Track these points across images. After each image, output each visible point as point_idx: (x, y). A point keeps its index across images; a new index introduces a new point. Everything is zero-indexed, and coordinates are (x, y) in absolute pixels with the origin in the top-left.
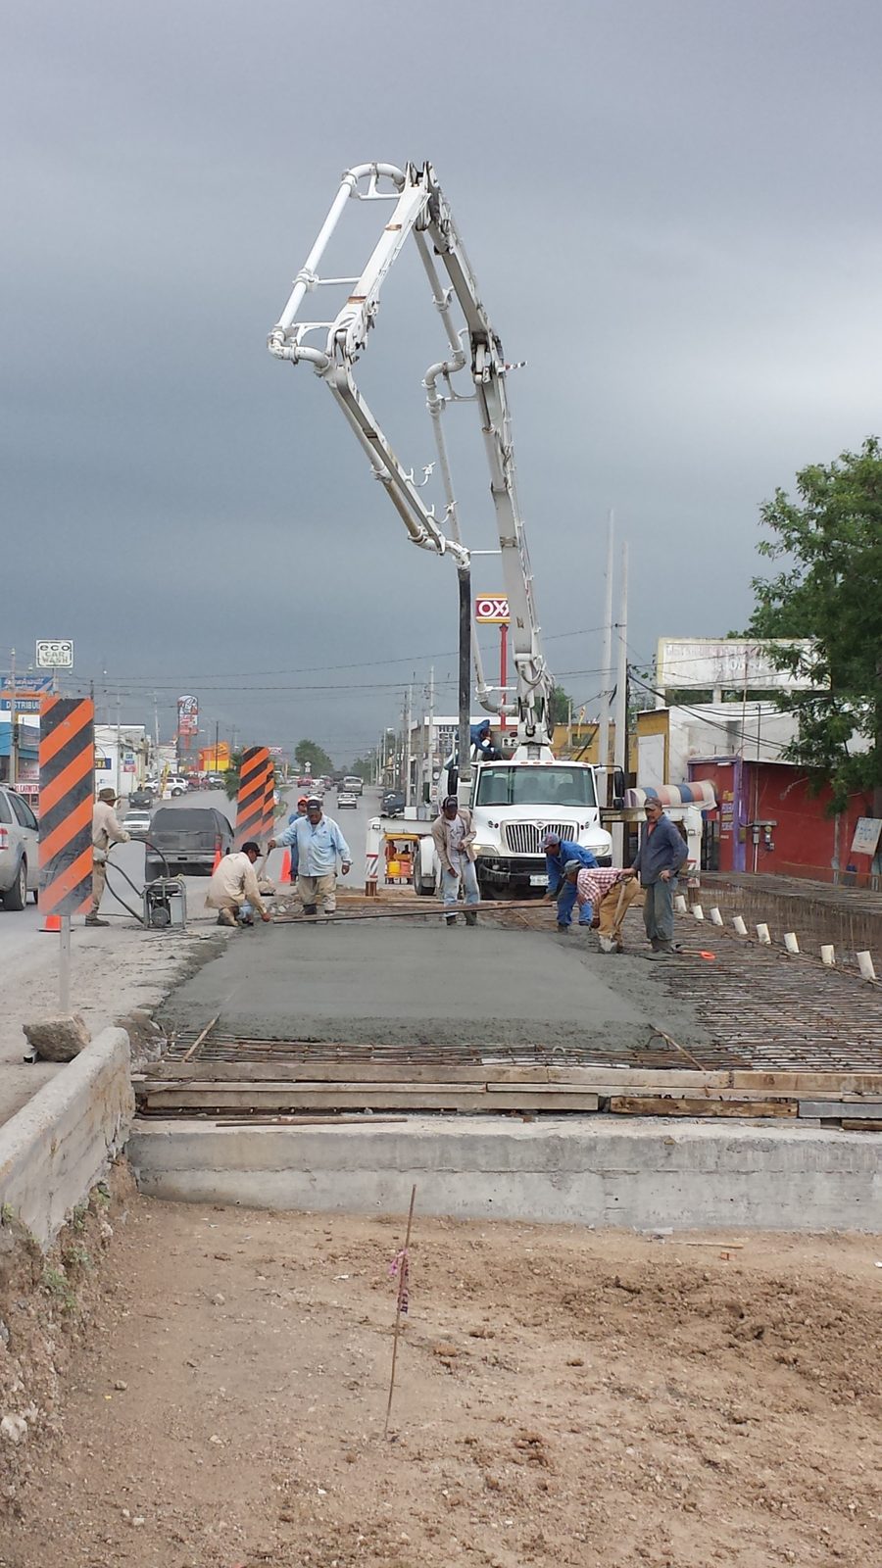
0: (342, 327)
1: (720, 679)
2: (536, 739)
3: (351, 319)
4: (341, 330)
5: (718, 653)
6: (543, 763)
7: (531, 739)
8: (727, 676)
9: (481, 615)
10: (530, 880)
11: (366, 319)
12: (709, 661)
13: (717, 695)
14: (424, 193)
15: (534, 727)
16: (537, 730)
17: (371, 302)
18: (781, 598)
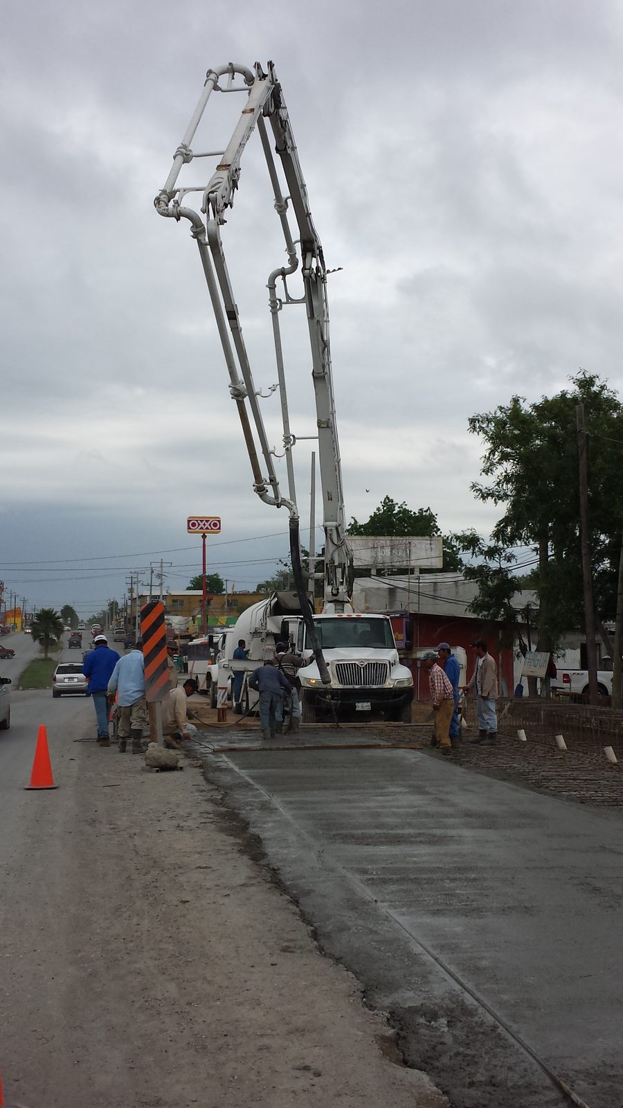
0: (213, 189)
1: (375, 562)
2: (339, 598)
3: (220, 182)
4: (212, 192)
5: (374, 545)
6: (345, 616)
7: (335, 598)
8: (380, 560)
9: (191, 529)
10: (356, 707)
11: (231, 183)
12: (368, 550)
13: (374, 572)
14: (269, 85)
15: (338, 589)
16: (340, 591)
17: (234, 169)
18: (492, 497)
